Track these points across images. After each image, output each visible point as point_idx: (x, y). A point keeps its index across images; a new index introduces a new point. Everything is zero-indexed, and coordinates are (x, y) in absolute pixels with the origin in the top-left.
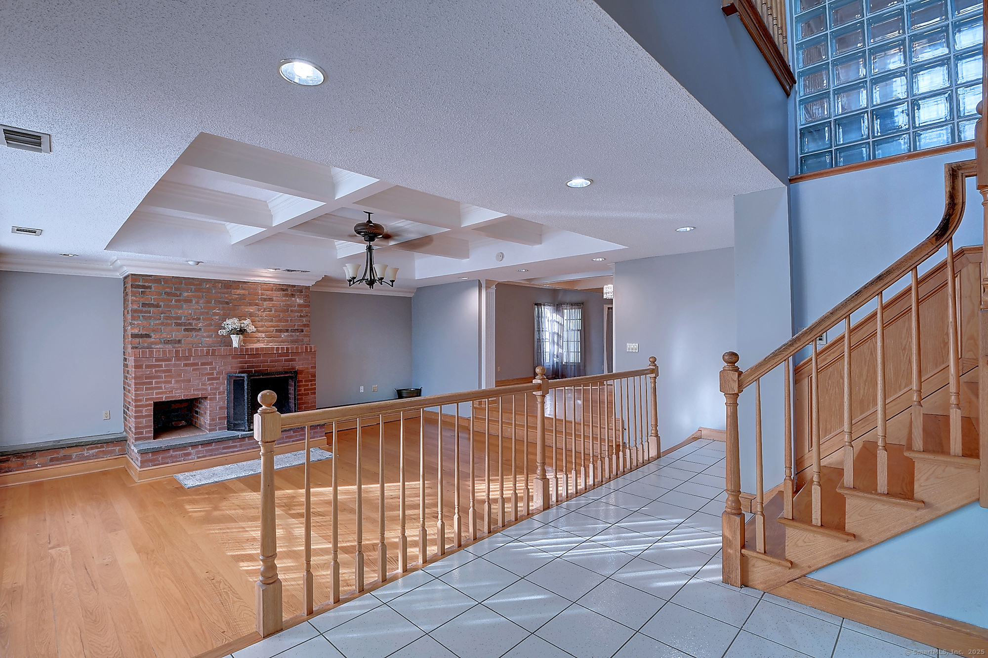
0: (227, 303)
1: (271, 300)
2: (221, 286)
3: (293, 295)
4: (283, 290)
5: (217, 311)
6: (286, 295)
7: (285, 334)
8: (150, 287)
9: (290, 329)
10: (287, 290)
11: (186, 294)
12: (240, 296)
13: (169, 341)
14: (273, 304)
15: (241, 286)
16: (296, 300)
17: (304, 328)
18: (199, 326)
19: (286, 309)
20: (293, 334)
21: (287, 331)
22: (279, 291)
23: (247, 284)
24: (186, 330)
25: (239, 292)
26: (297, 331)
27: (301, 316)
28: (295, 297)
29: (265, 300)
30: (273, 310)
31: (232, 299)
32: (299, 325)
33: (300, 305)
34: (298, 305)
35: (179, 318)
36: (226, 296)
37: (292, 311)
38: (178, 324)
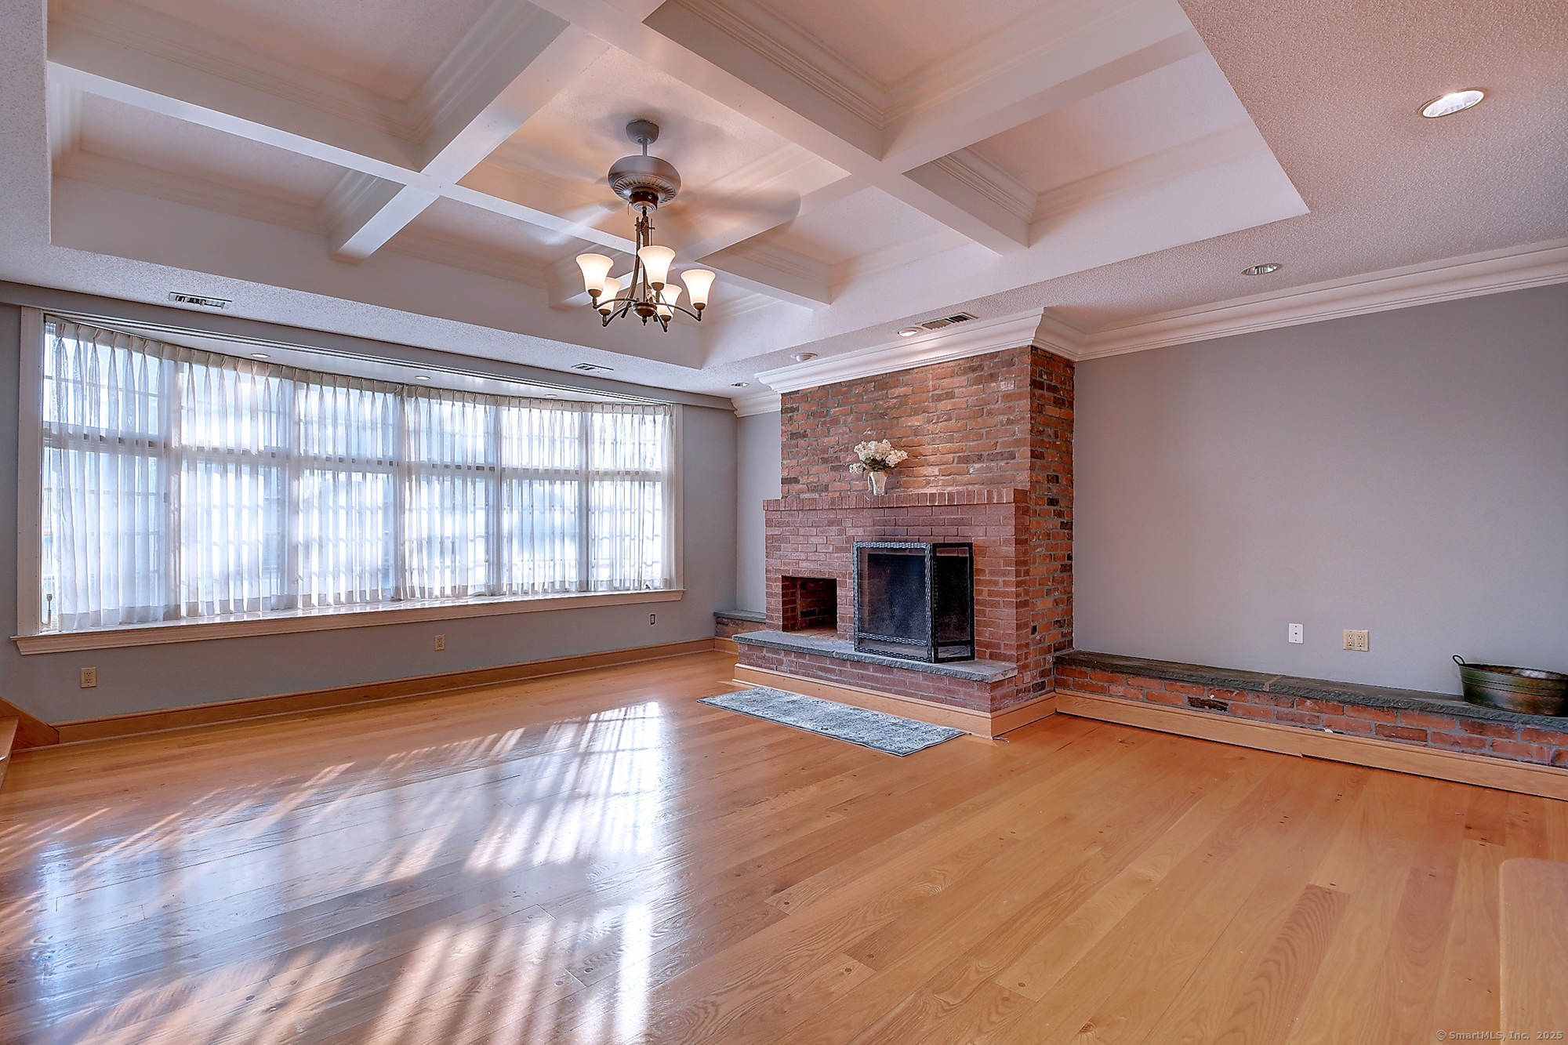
0: (882, 416)
1: (950, 395)
2: (874, 387)
3: (993, 377)
4: (973, 369)
5: (869, 433)
6: (978, 381)
7: (977, 466)
8: (797, 409)
9: (985, 454)
10: (980, 367)
11: (832, 411)
12: (900, 398)
13: (815, 487)
14: (954, 404)
15: (901, 379)
16: (999, 386)
17: (1016, 449)
18: (847, 460)
19: (980, 411)
20: (993, 464)
21: (980, 458)
22: (964, 373)
23: (911, 374)
24: (833, 469)
25: (898, 391)
26: (999, 457)
27: (1010, 422)
28: (996, 380)
29: (939, 398)
30: (954, 416)
31: (888, 408)
32: (1006, 444)
33: (1007, 397)
34: (1003, 397)
35: (825, 450)
36: (881, 403)
37: (989, 413)
38: (825, 461)
